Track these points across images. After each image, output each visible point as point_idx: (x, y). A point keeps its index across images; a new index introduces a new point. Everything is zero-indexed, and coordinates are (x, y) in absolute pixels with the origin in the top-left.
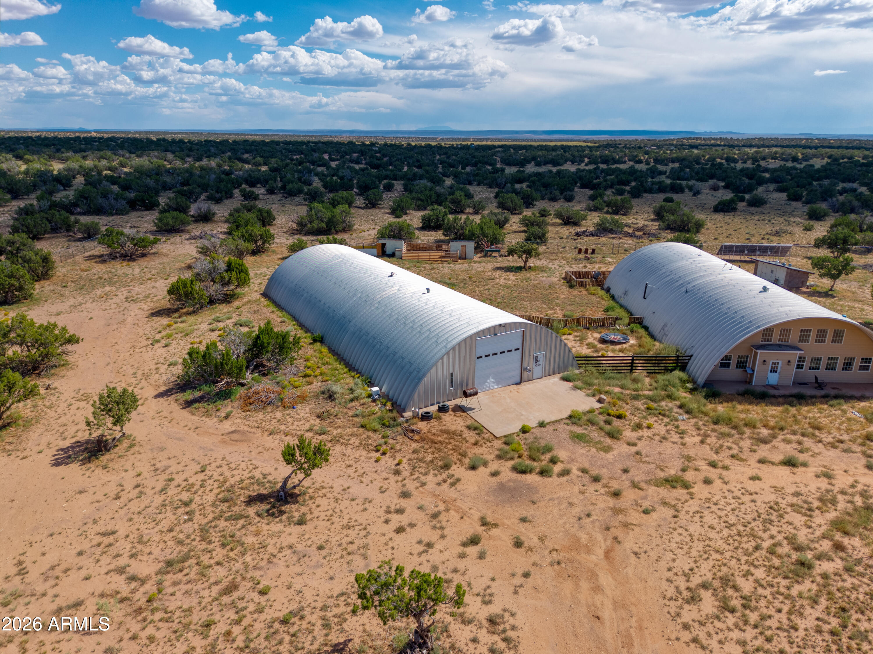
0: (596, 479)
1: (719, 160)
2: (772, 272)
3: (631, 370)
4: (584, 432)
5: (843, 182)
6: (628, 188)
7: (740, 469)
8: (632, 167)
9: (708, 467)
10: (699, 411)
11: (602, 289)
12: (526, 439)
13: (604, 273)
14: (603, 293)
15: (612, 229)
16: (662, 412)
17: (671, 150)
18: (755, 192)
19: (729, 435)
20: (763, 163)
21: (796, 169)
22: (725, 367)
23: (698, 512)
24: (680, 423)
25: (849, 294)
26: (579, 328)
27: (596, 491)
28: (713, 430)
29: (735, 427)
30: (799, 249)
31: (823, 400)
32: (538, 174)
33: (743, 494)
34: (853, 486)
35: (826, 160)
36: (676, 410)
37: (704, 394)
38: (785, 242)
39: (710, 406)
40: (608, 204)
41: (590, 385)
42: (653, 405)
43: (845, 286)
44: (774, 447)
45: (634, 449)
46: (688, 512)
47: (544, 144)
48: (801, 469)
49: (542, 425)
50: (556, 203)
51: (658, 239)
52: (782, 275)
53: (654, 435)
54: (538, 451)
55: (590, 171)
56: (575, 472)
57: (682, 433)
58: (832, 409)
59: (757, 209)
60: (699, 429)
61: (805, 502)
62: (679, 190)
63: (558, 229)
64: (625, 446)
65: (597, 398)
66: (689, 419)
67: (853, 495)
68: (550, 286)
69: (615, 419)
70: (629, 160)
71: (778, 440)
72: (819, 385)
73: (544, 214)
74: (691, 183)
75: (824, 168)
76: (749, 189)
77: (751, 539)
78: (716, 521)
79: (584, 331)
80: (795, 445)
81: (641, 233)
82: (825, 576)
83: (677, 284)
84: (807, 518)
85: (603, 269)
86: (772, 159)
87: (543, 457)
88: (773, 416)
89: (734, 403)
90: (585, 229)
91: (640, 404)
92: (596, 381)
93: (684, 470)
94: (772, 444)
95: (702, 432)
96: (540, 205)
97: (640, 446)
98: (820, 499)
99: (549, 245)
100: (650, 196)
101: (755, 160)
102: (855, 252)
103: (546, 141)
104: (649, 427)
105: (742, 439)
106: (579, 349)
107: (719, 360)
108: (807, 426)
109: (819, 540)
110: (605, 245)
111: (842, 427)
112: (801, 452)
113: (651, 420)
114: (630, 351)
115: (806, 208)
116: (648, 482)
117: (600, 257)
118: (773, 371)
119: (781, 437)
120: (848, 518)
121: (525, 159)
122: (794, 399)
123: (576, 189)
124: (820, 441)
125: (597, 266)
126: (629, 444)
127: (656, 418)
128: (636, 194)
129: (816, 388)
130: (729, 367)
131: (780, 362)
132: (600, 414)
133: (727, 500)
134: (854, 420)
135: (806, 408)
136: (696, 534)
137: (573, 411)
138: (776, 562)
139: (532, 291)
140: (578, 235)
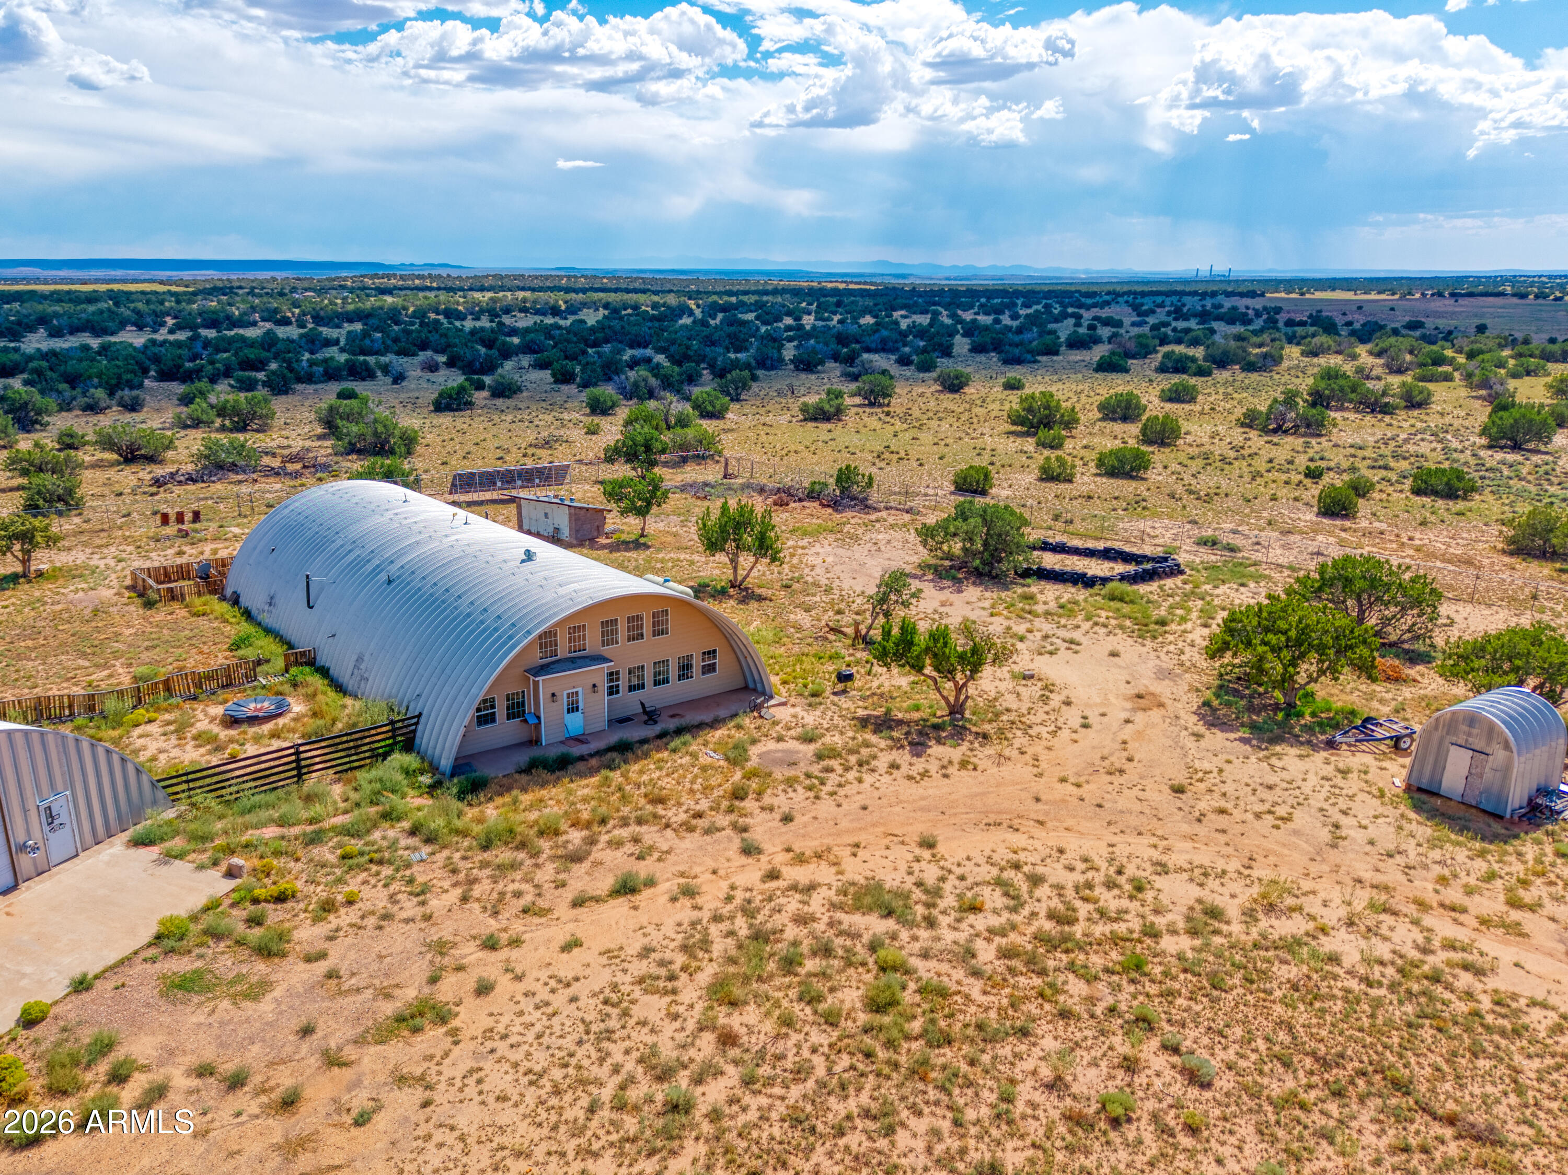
0: (236, 1082)
1: (432, 316)
2: (546, 516)
3: (299, 776)
4: (199, 964)
5: (632, 347)
6: (261, 376)
7: (541, 934)
8: (269, 332)
9: (481, 954)
10: (451, 831)
11: (223, 598)
12: (36, 1041)
13: (224, 563)
14: (222, 607)
15: (234, 464)
16: (376, 856)
17: (345, 299)
18: (500, 371)
19: (514, 866)
20: (507, 320)
21: (559, 327)
22: (486, 722)
23: (471, 1071)
24: (415, 869)
25: (670, 539)
26: (172, 701)
27: (238, 1115)
28: (484, 865)
29: (522, 846)
30: (584, 468)
31: (659, 742)
32: (51, 356)
33: (553, 991)
34: (729, 899)
35: (602, 312)
36: (405, 842)
37: (455, 790)
38: (560, 457)
39: (471, 813)
40: (222, 412)
41: (205, 838)
42: (354, 845)
43: (661, 526)
44: (598, 864)
45: (321, 967)
46: (451, 1082)
47: (66, 288)
48: (647, 893)
49: (81, 985)
50: (101, 417)
51: (335, 476)
52: (562, 519)
53: (363, 917)
54: (76, 1063)
55: (178, 344)
56: (180, 1081)
57: (422, 893)
58: (675, 757)
59: (509, 402)
60: (454, 871)
61: (662, 963)
62: (365, 374)
63: (112, 473)
64: (302, 966)
65: (223, 867)
66: (433, 854)
67: (732, 918)
68: (96, 612)
69: (271, 906)
70: (264, 320)
71: (600, 846)
72: (651, 716)
73: (69, 442)
74: (384, 359)
75: (601, 326)
76: (489, 368)
77: (579, 1093)
78: (509, 1078)
79: (187, 706)
80: (629, 848)
81: (298, 466)
82: (715, 1115)
83: (370, 567)
84: (668, 999)
85: (223, 554)
86: (521, 311)
87: (89, 1077)
88: (585, 800)
89: (515, 792)
90: (173, 469)
91: (326, 853)
92: (219, 826)
93: (433, 980)
94: (591, 858)
95: (462, 876)
96: (60, 422)
97: (338, 957)
98: (685, 948)
99: (88, 514)
100: (310, 388)
101: (493, 314)
102: (666, 464)
103: (72, 281)
104: (350, 903)
105: (537, 866)
106: (175, 753)
107: (472, 712)
108: (642, 801)
109: (695, 1037)
110: (222, 499)
111: (695, 787)
112: (641, 858)
113: (354, 884)
114: (294, 731)
115: (584, 395)
116: (359, 1041)
117: (213, 526)
118: (573, 708)
119: (604, 838)
120: (732, 969)
121: (19, 323)
122: (615, 755)
123: (147, 382)
124: (667, 826)
125: (208, 548)
126: (308, 959)
127: (364, 875)
128: (280, 386)
129: (646, 723)
130: (493, 721)
131: (580, 690)
132: (233, 905)
133: (527, 1019)
134: (712, 767)
135: (636, 767)
136: (473, 1129)
137: (161, 923)
138: (631, 1124)
139: (48, 631)
140: (158, 482)
